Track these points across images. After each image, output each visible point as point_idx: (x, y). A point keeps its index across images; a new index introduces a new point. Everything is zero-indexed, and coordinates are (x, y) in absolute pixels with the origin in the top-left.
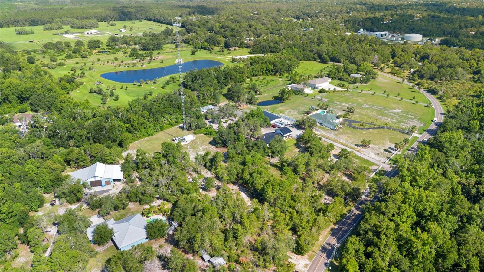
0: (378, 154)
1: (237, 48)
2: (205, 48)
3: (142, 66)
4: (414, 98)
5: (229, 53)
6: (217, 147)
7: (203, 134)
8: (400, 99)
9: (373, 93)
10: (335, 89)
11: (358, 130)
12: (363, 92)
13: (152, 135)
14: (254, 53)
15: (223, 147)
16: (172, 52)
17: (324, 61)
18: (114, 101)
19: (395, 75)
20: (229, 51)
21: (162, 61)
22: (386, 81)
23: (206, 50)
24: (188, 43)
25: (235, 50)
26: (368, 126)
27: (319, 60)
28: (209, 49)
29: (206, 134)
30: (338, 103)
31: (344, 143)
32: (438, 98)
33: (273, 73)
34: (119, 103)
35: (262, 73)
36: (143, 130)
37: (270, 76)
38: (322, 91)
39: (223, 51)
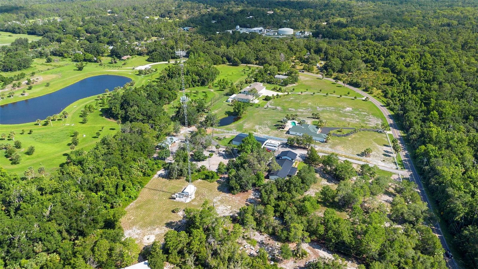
0: (384, 161)
1: (129, 56)
2: (90, 61)
3: (22, 94)
4: (349, 94)
5: (124, 64)
6: (234, 194)
7: (199, 180)
8: (339, 96)
9: (312, 94)
10: (277, 95)
11: (343, 137)
12: (303, 94)
13: (136, 197)
14: (154, 61)
15: (241, 192)
16: (48, 69)
17: (235, 64)
18: (27, 156)
19: (309, 72)
20: (123, 62)
21: (48, 85)
22: (307, 79)
23: (92, 62)
24: (61, 55)
25: (128, 59)
26: (345, 132)
27: (228, 63)
28: (96, 62)
29: (203, 179)
30: (294, 110)
31: (347, 155)
32: (364, 90)
33: (199, 84)
34: (38, 157)
35: (188, 86)
36: (123, 194)
37: (197, 87)
38: (267, 99)
39: (115, 62)
